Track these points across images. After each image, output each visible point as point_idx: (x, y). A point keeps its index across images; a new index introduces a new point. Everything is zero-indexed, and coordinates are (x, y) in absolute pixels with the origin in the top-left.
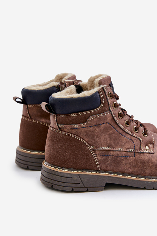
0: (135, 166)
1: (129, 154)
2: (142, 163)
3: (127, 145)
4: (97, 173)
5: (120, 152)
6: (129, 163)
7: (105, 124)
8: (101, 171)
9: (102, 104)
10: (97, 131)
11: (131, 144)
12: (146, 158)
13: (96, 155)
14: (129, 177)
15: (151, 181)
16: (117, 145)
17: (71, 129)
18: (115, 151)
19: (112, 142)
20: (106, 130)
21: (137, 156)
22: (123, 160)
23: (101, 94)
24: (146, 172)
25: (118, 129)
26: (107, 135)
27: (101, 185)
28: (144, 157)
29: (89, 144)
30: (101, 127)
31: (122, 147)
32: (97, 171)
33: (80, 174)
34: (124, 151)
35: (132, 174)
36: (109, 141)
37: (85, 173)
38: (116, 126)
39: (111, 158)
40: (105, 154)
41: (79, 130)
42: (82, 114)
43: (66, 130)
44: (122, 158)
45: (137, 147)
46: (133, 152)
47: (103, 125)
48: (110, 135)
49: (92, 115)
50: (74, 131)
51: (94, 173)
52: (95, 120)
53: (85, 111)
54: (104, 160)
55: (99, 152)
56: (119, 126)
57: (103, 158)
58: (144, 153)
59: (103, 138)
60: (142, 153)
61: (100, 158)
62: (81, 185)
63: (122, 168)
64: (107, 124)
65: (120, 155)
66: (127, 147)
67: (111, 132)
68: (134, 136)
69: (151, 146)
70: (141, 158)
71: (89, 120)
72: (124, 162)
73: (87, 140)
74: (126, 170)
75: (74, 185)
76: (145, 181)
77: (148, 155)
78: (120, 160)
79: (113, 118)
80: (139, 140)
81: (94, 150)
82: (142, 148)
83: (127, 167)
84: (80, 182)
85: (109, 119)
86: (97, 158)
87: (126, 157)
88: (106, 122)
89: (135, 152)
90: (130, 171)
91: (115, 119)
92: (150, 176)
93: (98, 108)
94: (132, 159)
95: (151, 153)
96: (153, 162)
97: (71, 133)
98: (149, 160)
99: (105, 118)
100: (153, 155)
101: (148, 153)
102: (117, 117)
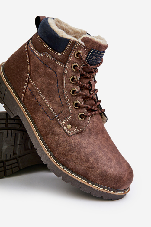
0: (44, 126)
1: (49, 113)
2: (51, 131)
4: (19, 101)
5: (44, 104)
6: (42, 119)
7: (52, 71)
8: (22, 103)
9: (63, 53)
10: (42, 69)
11: (59, 109)
12: (58, 131)
13: (27, 86)
14: (34, 130)
15: (44, 150)
16: (47, 96)
17: (31, 49)
18: (42, 99)
19: (46, 90)
20: (49, 76)
21: (53, 122)
22: (41, 112)
23: (69, 45)
24: (48, 140)
25: (60, 86)
26: (47, 81)
28: (57, 129)
29: (30, 73)
30: (48, 70)
31: (50, 102)
32: (20, 99)
33: (8, 88)
34: (48, 108)
35: (38, 131)
36: (44, 87)
37: (12, 91)
38: (60, 82)
39: (35, 101)
40: (33, 93)
41: (33, 55)
42: (45, 45)
44: (42, 110)
45: (61, 116)
46: (54, 115)
47: (50, 70)
49: (49, 52)
50: (31, 53)
51: (17, 99)
52: (47, 59)
53: (48, 44)
54: (29, 96)
55: (30, 86)
56: (63, 85)
57: (29, 94)
58: (61, 126)
59: (42, 79)
60: (59, 123)
62: (2, 96)
63: (36, 117)
64: (54, 73)
65: (42, 106)
66: (54, 107)
67: (53, 82)
68: (68, 106)
69: (75, 130)
70: (54, 126)
71: (44, 54)
72: (40, 114)
73: (31, 69)
74: (37, 122)
76: (40, 145)
77: (62, 130)
78: (39, 110)
79: (63, 74)
80: (69, 114)
81: (29, 81)
82: (64, 122)
83: (39, 120)
84: (3, 93)
85: (59, 70)
86: (27, 90)
87: (45, 112)
88: (55, 70)
89: (55, 117)
90: (39, 126)
91: (65, 77)
92: (48, 147)
93: (58, 52)
94: (48, 119)
95: (66, 133)
96: (58, 139)
97: (28, 52)
98: (58, 135)
99: (55, 66)
100: (66, 135)
101: (64, 130)
102: (67, 77)
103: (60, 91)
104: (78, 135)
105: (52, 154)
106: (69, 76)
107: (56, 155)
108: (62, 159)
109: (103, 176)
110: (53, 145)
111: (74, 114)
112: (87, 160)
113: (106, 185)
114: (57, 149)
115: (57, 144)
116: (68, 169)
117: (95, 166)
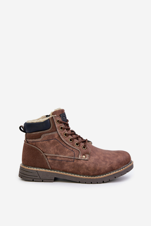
0: (73, 168)
1: (70, 160)
2: (78, 166)
3: (69, 154)
5: (63, 158)
6: (69, 166)
8: (52, 169)
9: (51, 127)
10: (48, 144)
11: (72, 153)
12: (82, 163)
13: (47, 159)
14: (70, 175)
15: (84, 178)
16: (61, 153)
17: (33, 142)
18: (60, 157)
19: (58, 152)
20: (54, 143)
21: (75, 161)
22: (66, 163)
23: (51, 121)
24: (81, 172)
25: (63, 143)
26: (55, 147)
27: (51, 179)
28: (80, 162)
29: (43, 152)
30: (51, 142)
31: (65, 155)
32: (49, 169)
33: (38, 171)
34: (67, 158)
35: (72, 173)
36: (56, 151)
37: (41, 170)
38: (61, 141)
39: (57, 161)
40: (53, 159)
41: (37, 143)
42: (38, 132)
43: (30, 143)
44: (65, 162)
45: (76, 156)
46: (73, 159)
47: (52, 140)
48: (57, 147)
49: (44, 133)
50: (34, 144)
51: (47, 171)
52: (46, 137)
53: (40, 131)
55: (49, 157)
56: (63, 141)
57: (52, 161)
58: (80, 160)
59: (52, 148)
60: (79, 159)
61: (50, 161)
62: (38, 177)
63: (65, 168)
64: (55, 140)
65: (63, 160)
67: (58, 145)
68: (75, 149)
69: (87, 155)
70: (77, 163)
71: (42, 137)
72: (66, 165)
73: (42, 149)
74: (68, 170)
75: (34, 177)
76: (80, 178)
77: (83, 161)
78: (63, 163)
79: (59, 136)
80: (78, 152)
81: (46, 156)
82: (80, 157)
83: (68, 168)
84: (38, 175)
85: (56, 136)
86: (49, 161)
87: (67, 161)
88: (54, 138)
89: (74, 159)
90: (70, 170)
91: (61, 137)
92: (84, 174)
93: (48, 129)
94: (71, 163)
95: (86, 160)
96: (85, 166)
97: (32, 145)
98: (83, 164)
99: (53, 136)
100: (87, 161)
101: (83, 160)
102: (62, 136)
103: (65, 145)
104: (91, 157)
105: (89, 175)
106: (63, 135)
107: (92, 174)
108: (96, 173)
109: (119, 162)
110: (86, 171)
111: (80, 150)
112: (106, 162)
113: (124, 165)
114: (90, 171)
115: (87, 168)
116: (103, 174)
117: (112, 161)
